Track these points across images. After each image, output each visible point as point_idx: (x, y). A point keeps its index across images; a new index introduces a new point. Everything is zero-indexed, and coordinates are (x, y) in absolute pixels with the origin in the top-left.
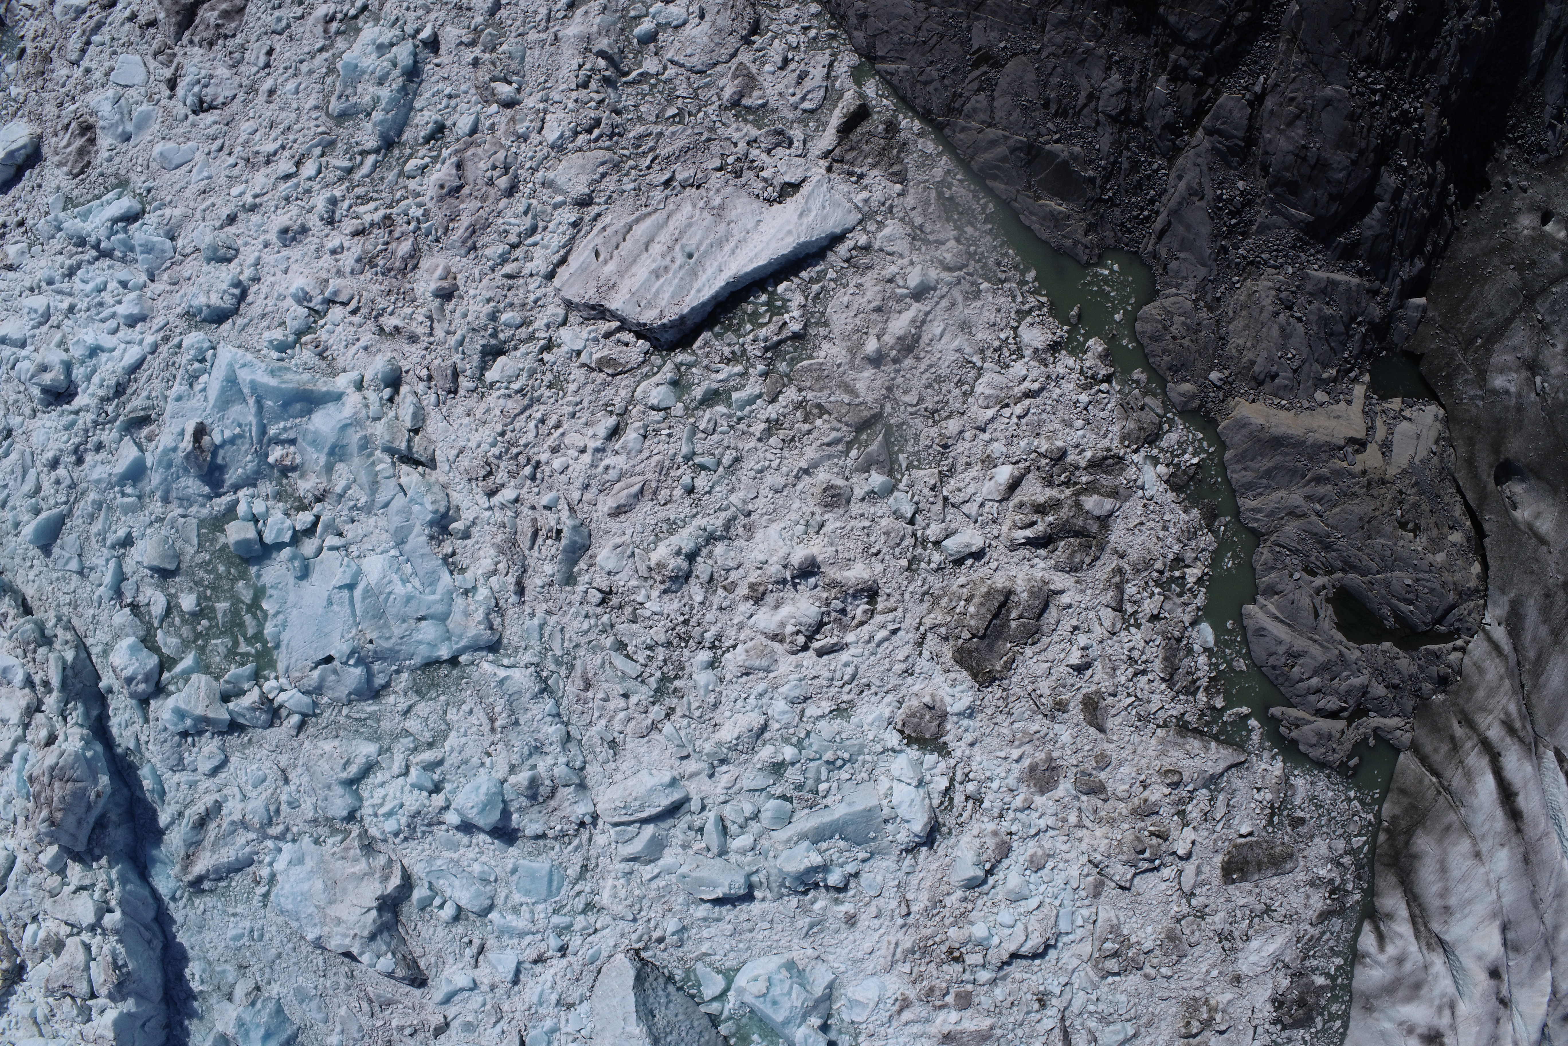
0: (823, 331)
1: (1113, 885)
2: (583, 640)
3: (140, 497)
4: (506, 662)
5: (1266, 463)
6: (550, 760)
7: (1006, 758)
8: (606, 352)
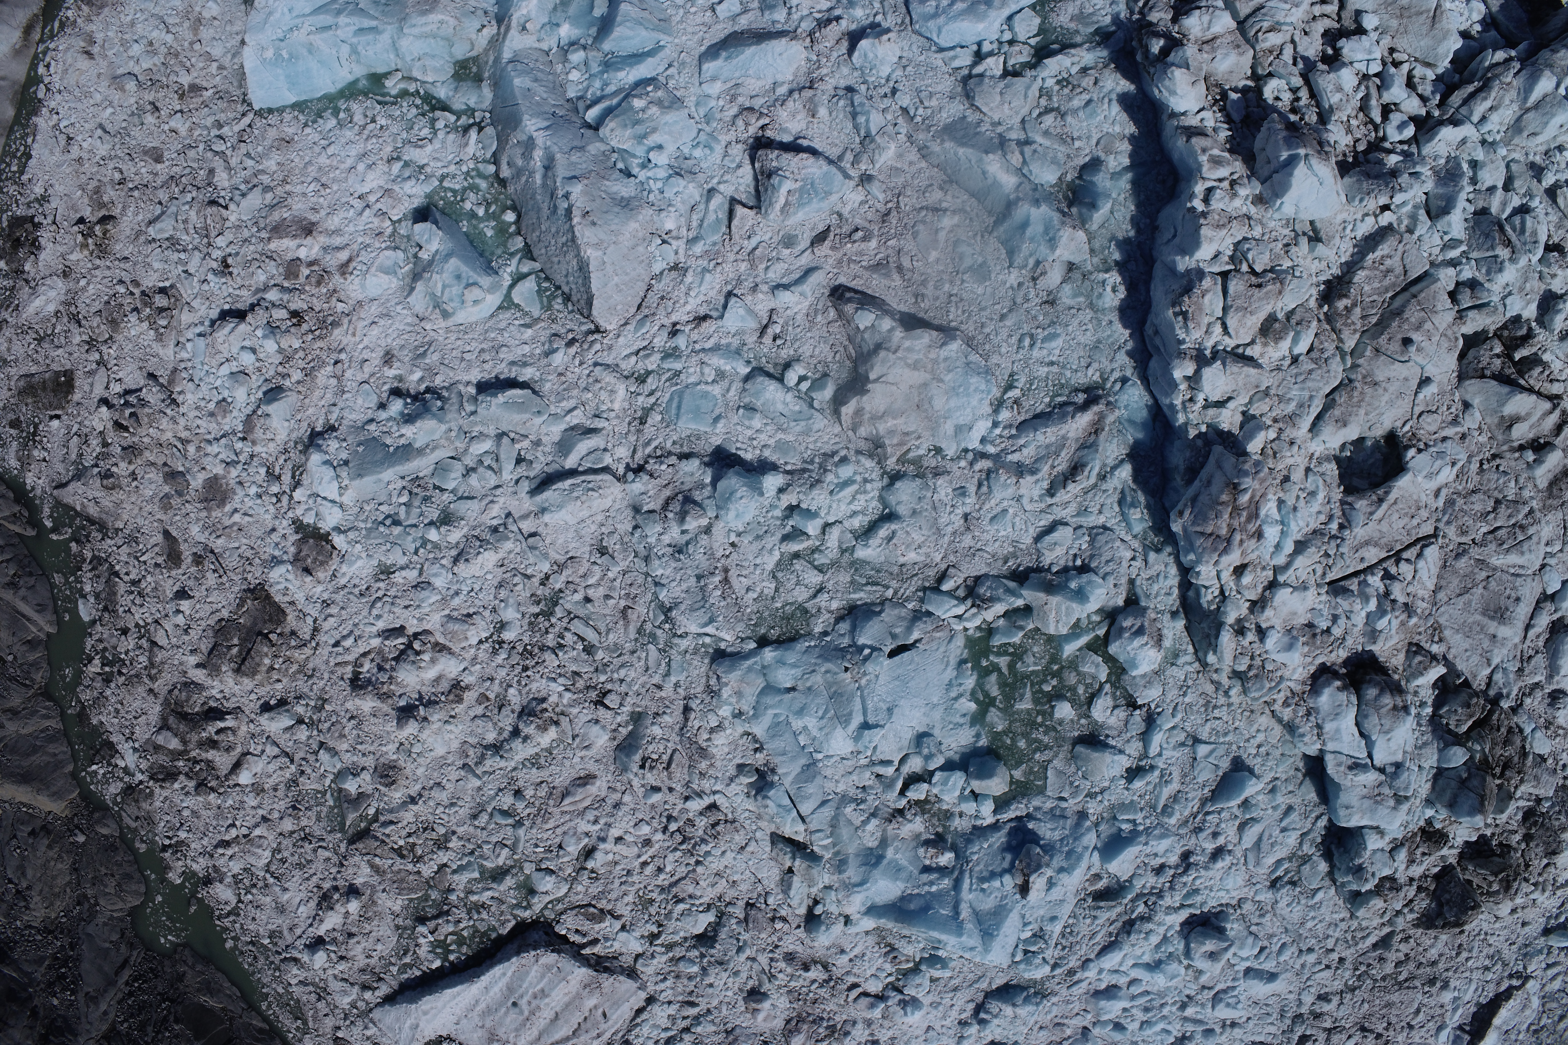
0: (400, 921)
1: (161, 380)
2: (626, 658)
3: (1115, 818)
4: (708, 640)
5: (37, 759)
6: (666, 539)
7: (245, 514)
8: (597, 927)
